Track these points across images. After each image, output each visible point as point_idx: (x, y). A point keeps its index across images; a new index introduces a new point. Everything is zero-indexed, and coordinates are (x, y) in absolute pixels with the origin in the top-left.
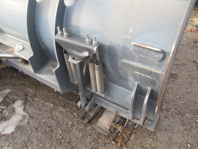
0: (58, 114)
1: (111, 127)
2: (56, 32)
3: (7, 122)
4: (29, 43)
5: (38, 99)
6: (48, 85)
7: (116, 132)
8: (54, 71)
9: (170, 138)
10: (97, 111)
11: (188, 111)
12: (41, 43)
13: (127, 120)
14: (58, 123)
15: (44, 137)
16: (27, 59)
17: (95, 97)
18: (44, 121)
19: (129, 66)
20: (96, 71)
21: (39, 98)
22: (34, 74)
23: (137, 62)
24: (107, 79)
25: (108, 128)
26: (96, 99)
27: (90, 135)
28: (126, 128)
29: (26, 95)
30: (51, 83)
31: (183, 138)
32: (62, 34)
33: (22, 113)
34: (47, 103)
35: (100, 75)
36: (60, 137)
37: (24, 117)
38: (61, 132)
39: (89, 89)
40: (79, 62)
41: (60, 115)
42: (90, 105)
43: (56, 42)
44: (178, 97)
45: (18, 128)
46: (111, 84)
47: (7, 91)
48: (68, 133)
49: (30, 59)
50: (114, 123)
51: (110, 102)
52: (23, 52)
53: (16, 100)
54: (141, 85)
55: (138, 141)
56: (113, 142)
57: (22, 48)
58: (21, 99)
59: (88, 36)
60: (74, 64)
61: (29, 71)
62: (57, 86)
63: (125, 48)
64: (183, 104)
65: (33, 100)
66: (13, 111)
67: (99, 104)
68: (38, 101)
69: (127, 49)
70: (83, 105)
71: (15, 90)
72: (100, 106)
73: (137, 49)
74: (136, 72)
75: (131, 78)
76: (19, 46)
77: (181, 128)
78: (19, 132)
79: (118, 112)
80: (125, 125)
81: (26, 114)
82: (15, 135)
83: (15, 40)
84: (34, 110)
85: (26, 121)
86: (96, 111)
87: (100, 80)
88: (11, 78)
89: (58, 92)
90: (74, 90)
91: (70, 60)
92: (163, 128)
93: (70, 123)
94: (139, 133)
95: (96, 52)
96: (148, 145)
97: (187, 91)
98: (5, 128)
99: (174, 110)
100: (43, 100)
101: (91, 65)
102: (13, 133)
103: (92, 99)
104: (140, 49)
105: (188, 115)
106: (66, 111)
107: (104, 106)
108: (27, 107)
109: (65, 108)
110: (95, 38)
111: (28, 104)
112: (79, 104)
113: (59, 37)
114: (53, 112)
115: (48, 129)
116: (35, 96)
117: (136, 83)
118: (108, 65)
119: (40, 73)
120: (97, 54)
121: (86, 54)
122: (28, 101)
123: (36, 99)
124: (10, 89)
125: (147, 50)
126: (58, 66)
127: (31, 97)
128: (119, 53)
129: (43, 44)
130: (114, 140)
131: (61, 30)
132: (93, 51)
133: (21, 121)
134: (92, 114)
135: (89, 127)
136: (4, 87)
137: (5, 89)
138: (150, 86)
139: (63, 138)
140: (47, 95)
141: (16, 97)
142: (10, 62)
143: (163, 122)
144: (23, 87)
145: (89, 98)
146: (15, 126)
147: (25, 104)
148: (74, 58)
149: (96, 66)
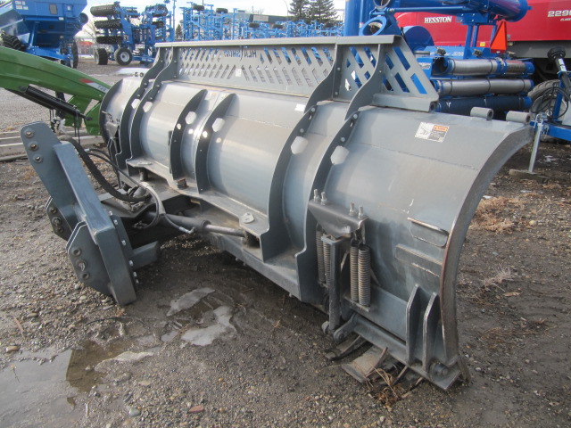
0: (285, 338)
1: (373, 373)
2: (312, 197)
3: (202, 330)
4: (267, 216)
5: (256, 312)
6: (280, 285)
7: (381, 383)
8: (296, 255)
9: (481, 414)
10: (355, 348)
11: (540, 386)
12: (284, 215)
13: (405, 368)
14: (282, 349)
15: (255, 361)
16: (258, 235)
17: (356, 318)
18: (260, 342)
19: (404, 253)
20: (360, 261)
21: (258, 310)
22: (261, 264)
23: (417, 249)
24: (377, 282)
25: (367, 374)
26: (358, 324)
27: (333, 376)
28: (399, 381)
29: (237, 302)
30: (286, 280)
31: (507, 421)
32: (319, 201)
33: (227, 324)
34: (271, 321)
35: (364, 268)
36: (282, 368)
37: (229, 331)
38: (284, 361)
39: (346, 298)
40: (335, 242)
41: (289, 339)
42: (344, 331)
43: (309, 212)
44: (528, 361)
45: (217, 342)
46: (383, 291)
47: (207, 290)
48: (296, 366)
49: (262, 236)
50: (381, 370)
51: (381, 328)
52: (253, 225)
53: (219, 305)
54: (424, 289)
55: (417, 404)
56: (369, 395)
57: (251, 219)
58: (227, 305)
59: (353, 205)
60: (328, 245)
61: (254, 258)
62: (295, 285)
63: (402, 227)
64: (534, 373)
65: (248, 311)
66: (213, 320)
67: (361, 334)
68: (255, 315)
69: (405, 228)
70: (331, 327)
71: (219, 292)
72: (362, 339)
73: (417, 228)
74: (414, 264)
75: (409, 277)
76: (248, 217)
77: (511, 406)
78: (218, 347)
79: (391, 351)
80: (399, 376)
81: (232, 327)
82: (212, 350)
83: (242, 207)
84: (247, 326)
85: (231, 336)
86: (353, 346)
87: (364, 276)
88: (216, 273)
89: (294, 298)
90: (322, 304)
91: (324, 239)
92: (472, 398)
93: (304, 354)
94: (422, 395)
95: (361, 228)
96: (432, 414)
97: (556, 355)
98: (197, 337)
99: (508, 377)
100: (265, 314)
101: (352, 250)
102: (208, 345)
103: (350, 321)
104: (420, 229)
105: (536, 392)
106: (301, 337)
107: (369, 339)
108: (236, 319)
109: (299, 333)
110: (362, 208)
111: (238, 314)
112: (325, 325)
113: (314, 204)
114: (278, 334)
115: (264, 354)
116: (252, 307)
117: (417, 286)
118: (379, 254)
119: (271, 263)
120: (363, 233)
121: (347, 231)
122: (239, 310)
123: (253, 310)
124: (212, 288)
125: (428, 231)
126: (305, 249)
127: (246, 306)
128: (394, 235)
129: (287, 217)
130: (372, 393)
131: (319, 194)
132: (356, 226)
133: (224, 334)
134: (343, 350)
135: (334, 366)
136: (203, 284)
137: (203, 287)
138: (435, 291)
139: (285, 370)
140: (273, 310)
141: (219, 301)
142: (225, 242)
143: (476, 389)
144: (233, 289)
145: (344, 318)
146: (213, 338)
147: (233, 313)
148: (329, 237)
149: (360, 252)
